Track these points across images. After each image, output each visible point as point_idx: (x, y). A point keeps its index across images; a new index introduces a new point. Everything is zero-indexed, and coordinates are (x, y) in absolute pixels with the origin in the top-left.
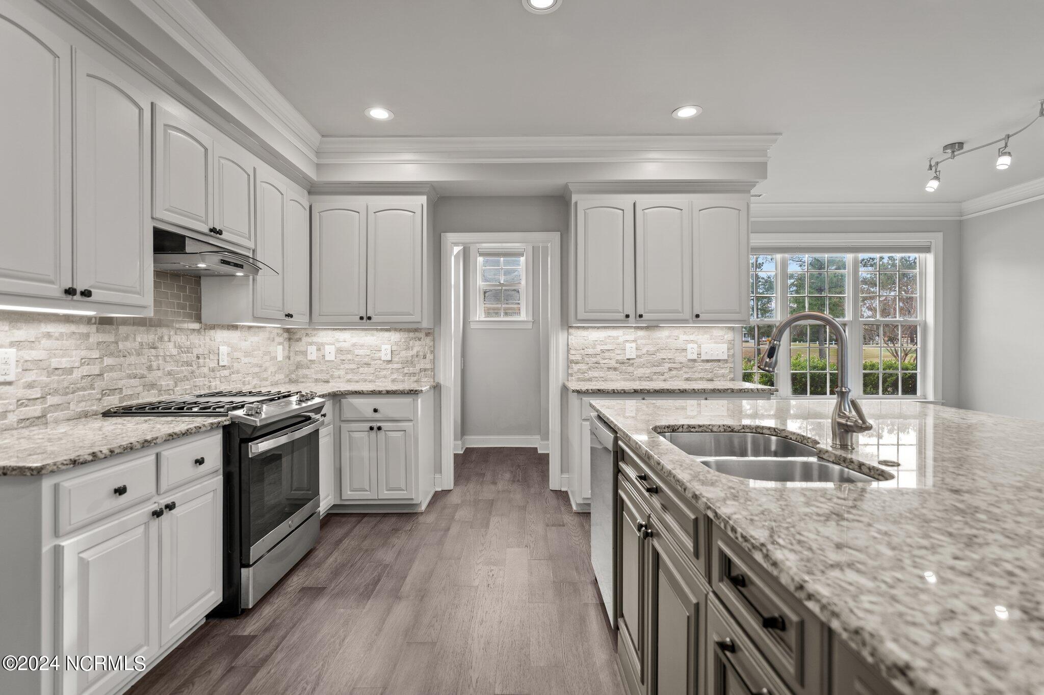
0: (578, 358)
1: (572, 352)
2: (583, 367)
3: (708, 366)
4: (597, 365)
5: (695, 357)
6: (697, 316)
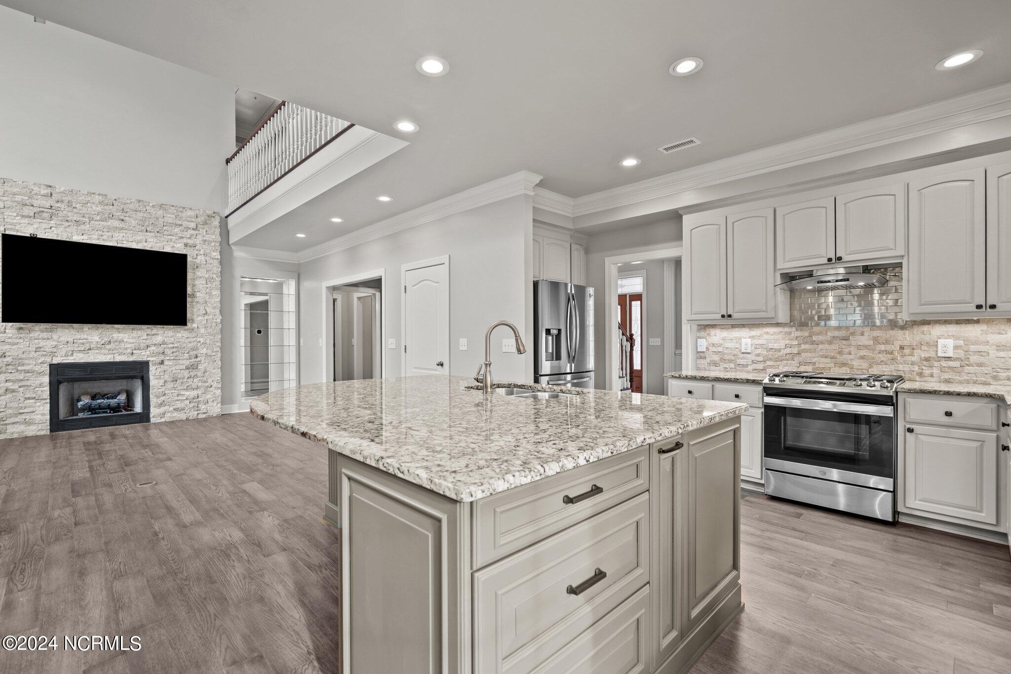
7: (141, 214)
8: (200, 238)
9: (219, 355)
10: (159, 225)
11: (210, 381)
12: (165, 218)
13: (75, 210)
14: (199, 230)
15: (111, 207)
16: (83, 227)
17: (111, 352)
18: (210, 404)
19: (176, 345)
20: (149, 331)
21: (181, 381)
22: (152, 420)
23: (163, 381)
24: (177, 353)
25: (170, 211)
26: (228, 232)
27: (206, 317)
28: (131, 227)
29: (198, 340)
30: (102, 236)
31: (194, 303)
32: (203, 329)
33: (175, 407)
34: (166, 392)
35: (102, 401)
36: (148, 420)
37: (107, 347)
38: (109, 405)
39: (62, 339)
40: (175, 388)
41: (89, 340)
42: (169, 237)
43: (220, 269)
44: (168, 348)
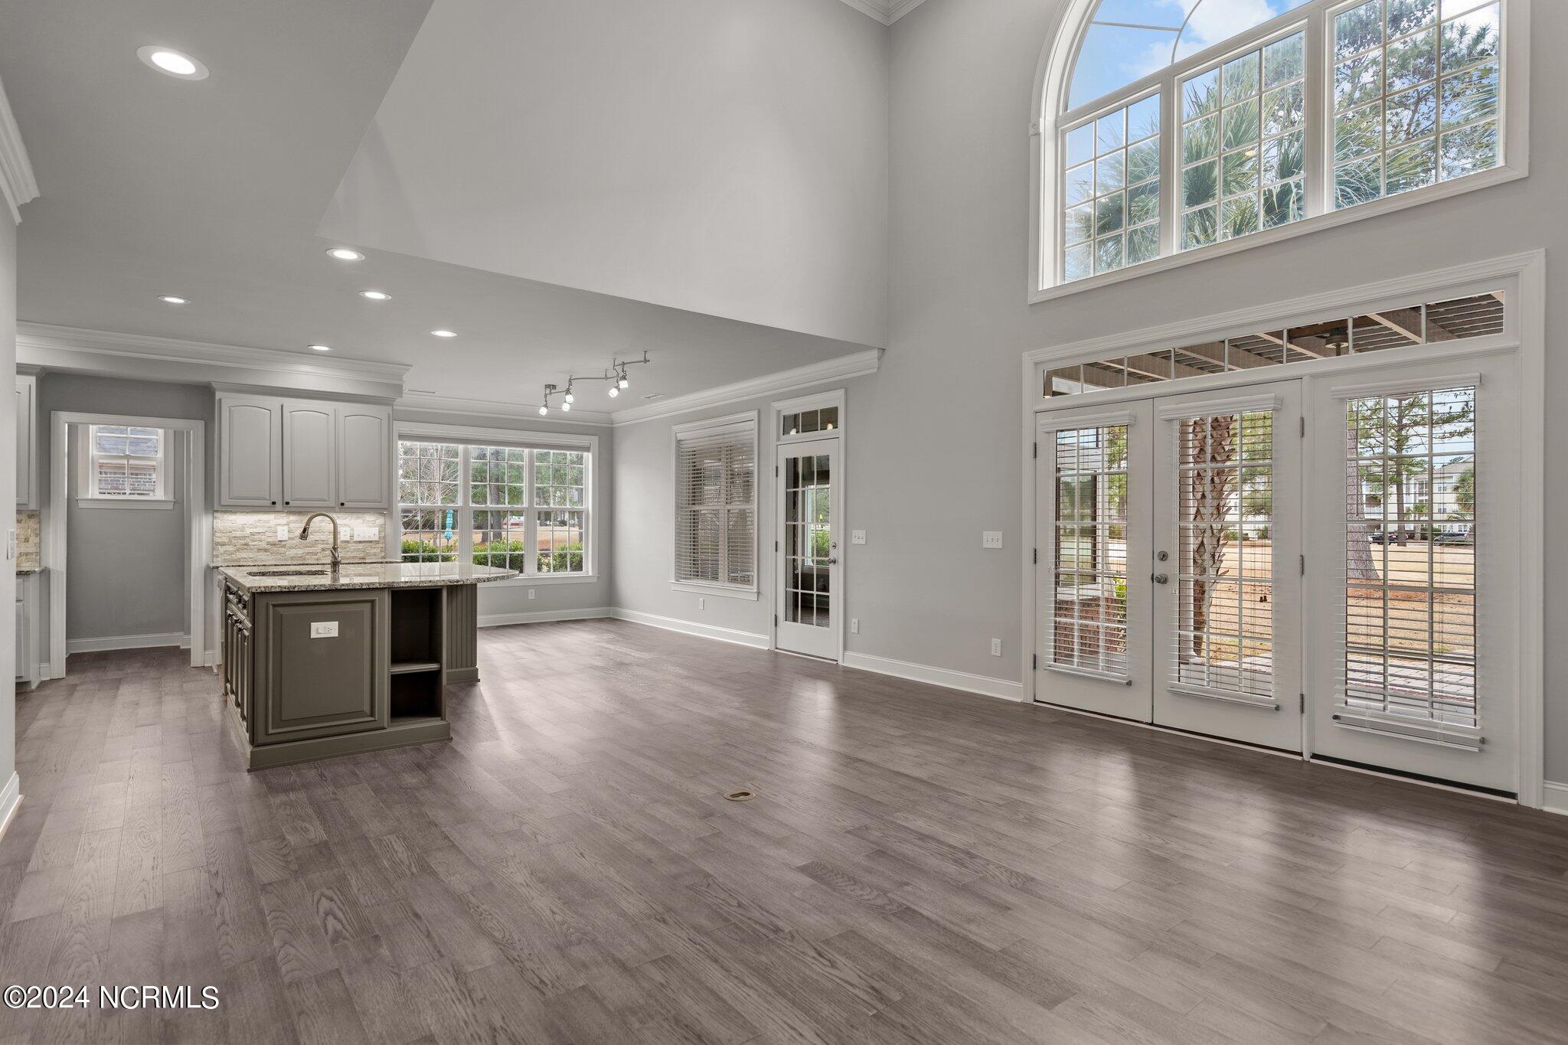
0: (225, 540)
1: (217, 534)
2: (231, 548)
3: (361, 546)
4: (246, 547)
5: (348, 538)
6: (342, 504)
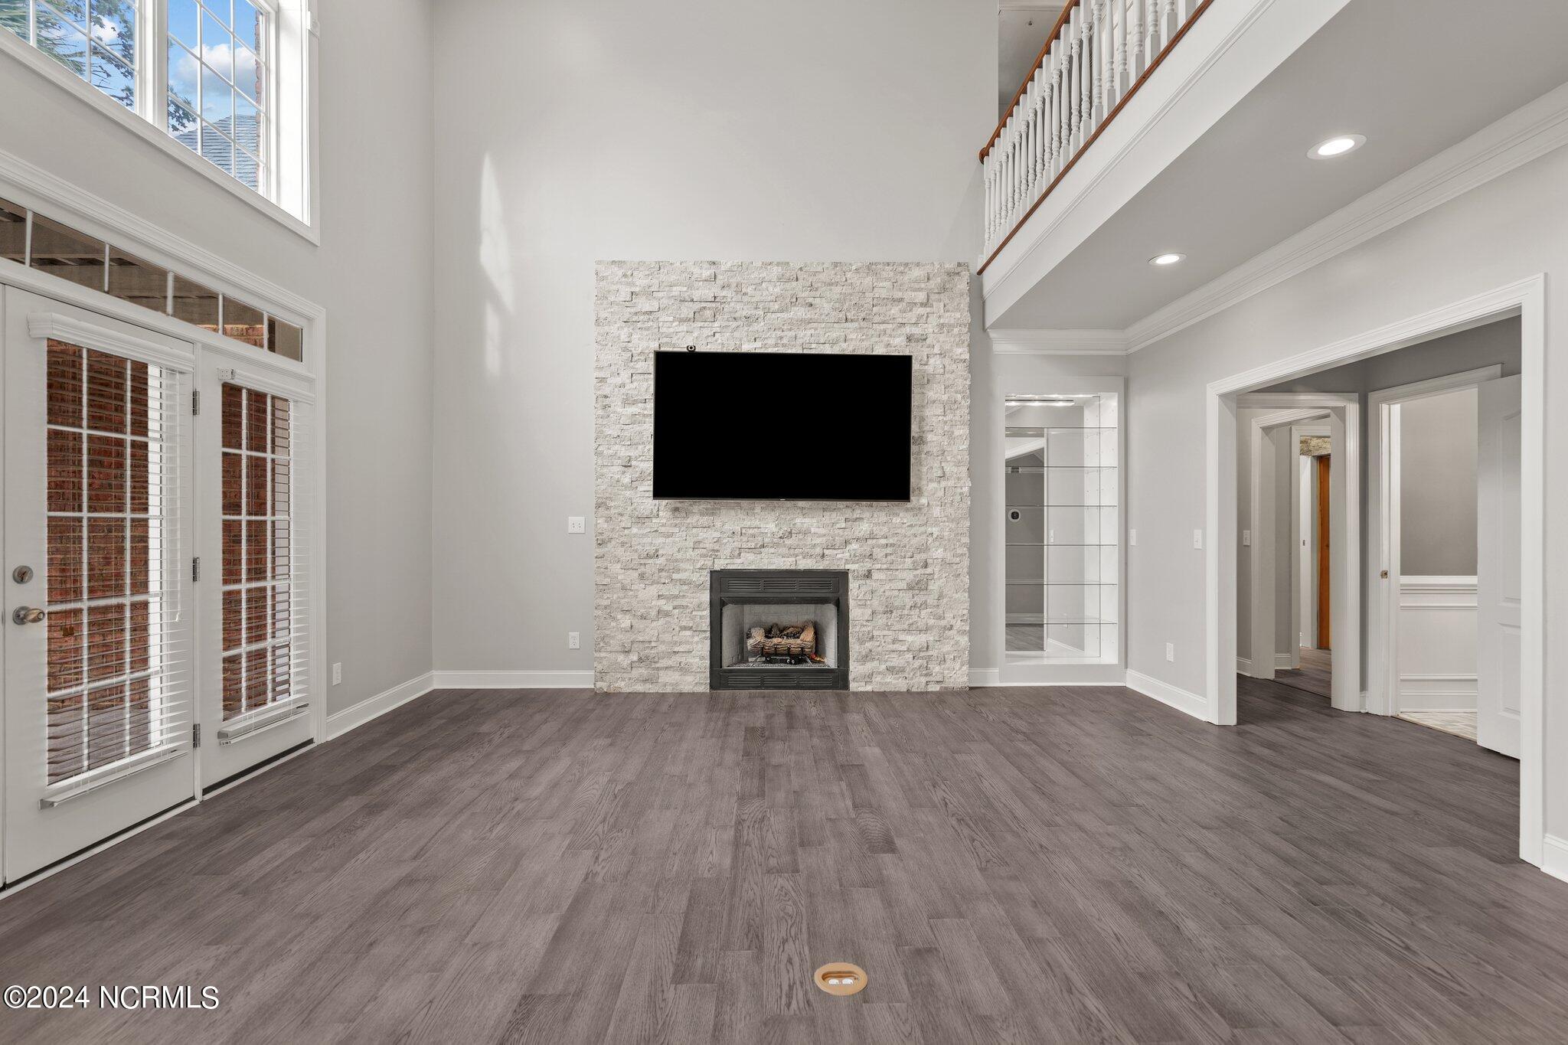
7: (838, 289)
8: (933, 320)
9: (966, 562)
10: (866, 306)
11: (949, 615)
12: (876, 290)
13: (746, 299)
14: (932, 306)
15: (794, 284)
16: (755, 327)
17: (792, 551)
18: (948, 664)
19: (891, 541)
20: (848, 514)
21: (899, 612)
22: (854, 686)
23: (869, 612)
24: (892, 557)
25: (884, 274)
26: (984, 303)
27: (943, 484)
28: (823, 317)
29: (930, 530)
30: (781, 338)
31: (923, 456)
32: (938, 508)
33: (889, 664)
34: (875, 633)
35: (780, 640)
36: (845, 685)
37: (788, 542)
38: (789, 649)
39: (727, 527)
40: (888, 627)
41: (762, 530)
42: (882, 327)
43: (968, 382)
44: (879, 546)
